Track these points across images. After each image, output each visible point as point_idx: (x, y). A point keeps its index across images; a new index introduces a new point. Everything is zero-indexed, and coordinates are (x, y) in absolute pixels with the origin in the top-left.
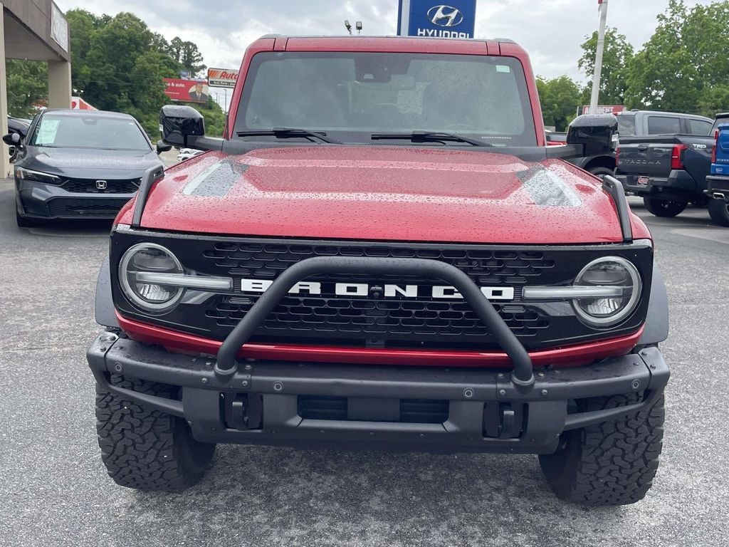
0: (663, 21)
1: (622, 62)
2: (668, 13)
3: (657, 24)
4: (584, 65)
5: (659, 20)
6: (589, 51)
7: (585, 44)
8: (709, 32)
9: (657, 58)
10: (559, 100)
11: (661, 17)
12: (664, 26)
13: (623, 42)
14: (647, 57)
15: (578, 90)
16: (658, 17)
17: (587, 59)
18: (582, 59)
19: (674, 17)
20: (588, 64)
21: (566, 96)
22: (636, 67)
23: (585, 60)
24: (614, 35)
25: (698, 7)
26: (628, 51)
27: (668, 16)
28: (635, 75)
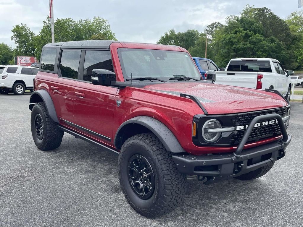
0: (45, 24)
1: (30, 39)
2: (47, 21)
3: (43, 25)
4: (14, 39)
5: (44, 23)
6: (16, 33)
7: (13, 30)
8: (64, 29)
9: (46, 38)
10: (3, 53)
11: (44, 22)
12: (46, 26)
13: (29, 31)
14: (42, 37)
15: (11, 50)
16: (43, 22)
17: (15, 36)
18: (12, 36)
19: (50, 22)
20: (15, 39)
21: (5, 52)
22: (38, 41)
23: (14, 37)
24: (25, 27)
25: (58, 20)
26: (32, 34)
27: (47, 22)
28: (38, 44)
